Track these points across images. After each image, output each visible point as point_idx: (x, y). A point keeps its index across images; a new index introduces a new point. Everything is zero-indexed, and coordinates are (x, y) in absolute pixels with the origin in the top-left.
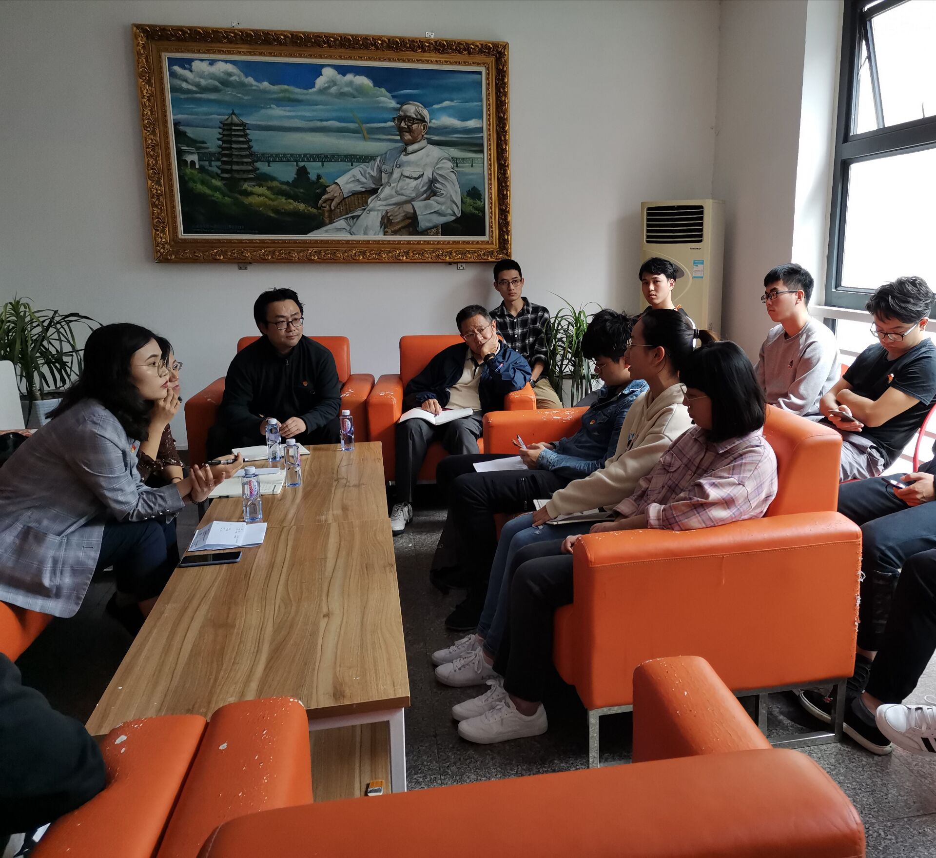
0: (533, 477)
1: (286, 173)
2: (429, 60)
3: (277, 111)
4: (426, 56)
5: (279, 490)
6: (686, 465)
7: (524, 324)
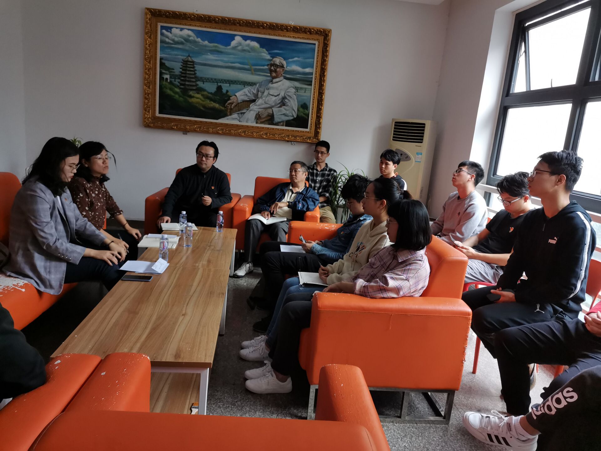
0: (305, 258)
1: (211, 88)
2: (290, 36)
3: (211, 57)
4: (288, 34)
5: (174, 247)
6: (382, 265)
7: (323, 175)
